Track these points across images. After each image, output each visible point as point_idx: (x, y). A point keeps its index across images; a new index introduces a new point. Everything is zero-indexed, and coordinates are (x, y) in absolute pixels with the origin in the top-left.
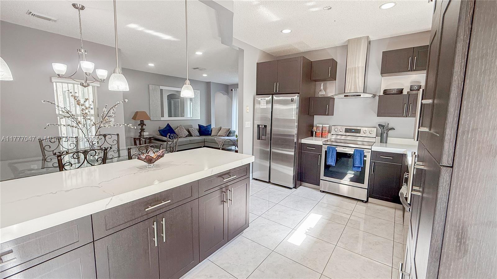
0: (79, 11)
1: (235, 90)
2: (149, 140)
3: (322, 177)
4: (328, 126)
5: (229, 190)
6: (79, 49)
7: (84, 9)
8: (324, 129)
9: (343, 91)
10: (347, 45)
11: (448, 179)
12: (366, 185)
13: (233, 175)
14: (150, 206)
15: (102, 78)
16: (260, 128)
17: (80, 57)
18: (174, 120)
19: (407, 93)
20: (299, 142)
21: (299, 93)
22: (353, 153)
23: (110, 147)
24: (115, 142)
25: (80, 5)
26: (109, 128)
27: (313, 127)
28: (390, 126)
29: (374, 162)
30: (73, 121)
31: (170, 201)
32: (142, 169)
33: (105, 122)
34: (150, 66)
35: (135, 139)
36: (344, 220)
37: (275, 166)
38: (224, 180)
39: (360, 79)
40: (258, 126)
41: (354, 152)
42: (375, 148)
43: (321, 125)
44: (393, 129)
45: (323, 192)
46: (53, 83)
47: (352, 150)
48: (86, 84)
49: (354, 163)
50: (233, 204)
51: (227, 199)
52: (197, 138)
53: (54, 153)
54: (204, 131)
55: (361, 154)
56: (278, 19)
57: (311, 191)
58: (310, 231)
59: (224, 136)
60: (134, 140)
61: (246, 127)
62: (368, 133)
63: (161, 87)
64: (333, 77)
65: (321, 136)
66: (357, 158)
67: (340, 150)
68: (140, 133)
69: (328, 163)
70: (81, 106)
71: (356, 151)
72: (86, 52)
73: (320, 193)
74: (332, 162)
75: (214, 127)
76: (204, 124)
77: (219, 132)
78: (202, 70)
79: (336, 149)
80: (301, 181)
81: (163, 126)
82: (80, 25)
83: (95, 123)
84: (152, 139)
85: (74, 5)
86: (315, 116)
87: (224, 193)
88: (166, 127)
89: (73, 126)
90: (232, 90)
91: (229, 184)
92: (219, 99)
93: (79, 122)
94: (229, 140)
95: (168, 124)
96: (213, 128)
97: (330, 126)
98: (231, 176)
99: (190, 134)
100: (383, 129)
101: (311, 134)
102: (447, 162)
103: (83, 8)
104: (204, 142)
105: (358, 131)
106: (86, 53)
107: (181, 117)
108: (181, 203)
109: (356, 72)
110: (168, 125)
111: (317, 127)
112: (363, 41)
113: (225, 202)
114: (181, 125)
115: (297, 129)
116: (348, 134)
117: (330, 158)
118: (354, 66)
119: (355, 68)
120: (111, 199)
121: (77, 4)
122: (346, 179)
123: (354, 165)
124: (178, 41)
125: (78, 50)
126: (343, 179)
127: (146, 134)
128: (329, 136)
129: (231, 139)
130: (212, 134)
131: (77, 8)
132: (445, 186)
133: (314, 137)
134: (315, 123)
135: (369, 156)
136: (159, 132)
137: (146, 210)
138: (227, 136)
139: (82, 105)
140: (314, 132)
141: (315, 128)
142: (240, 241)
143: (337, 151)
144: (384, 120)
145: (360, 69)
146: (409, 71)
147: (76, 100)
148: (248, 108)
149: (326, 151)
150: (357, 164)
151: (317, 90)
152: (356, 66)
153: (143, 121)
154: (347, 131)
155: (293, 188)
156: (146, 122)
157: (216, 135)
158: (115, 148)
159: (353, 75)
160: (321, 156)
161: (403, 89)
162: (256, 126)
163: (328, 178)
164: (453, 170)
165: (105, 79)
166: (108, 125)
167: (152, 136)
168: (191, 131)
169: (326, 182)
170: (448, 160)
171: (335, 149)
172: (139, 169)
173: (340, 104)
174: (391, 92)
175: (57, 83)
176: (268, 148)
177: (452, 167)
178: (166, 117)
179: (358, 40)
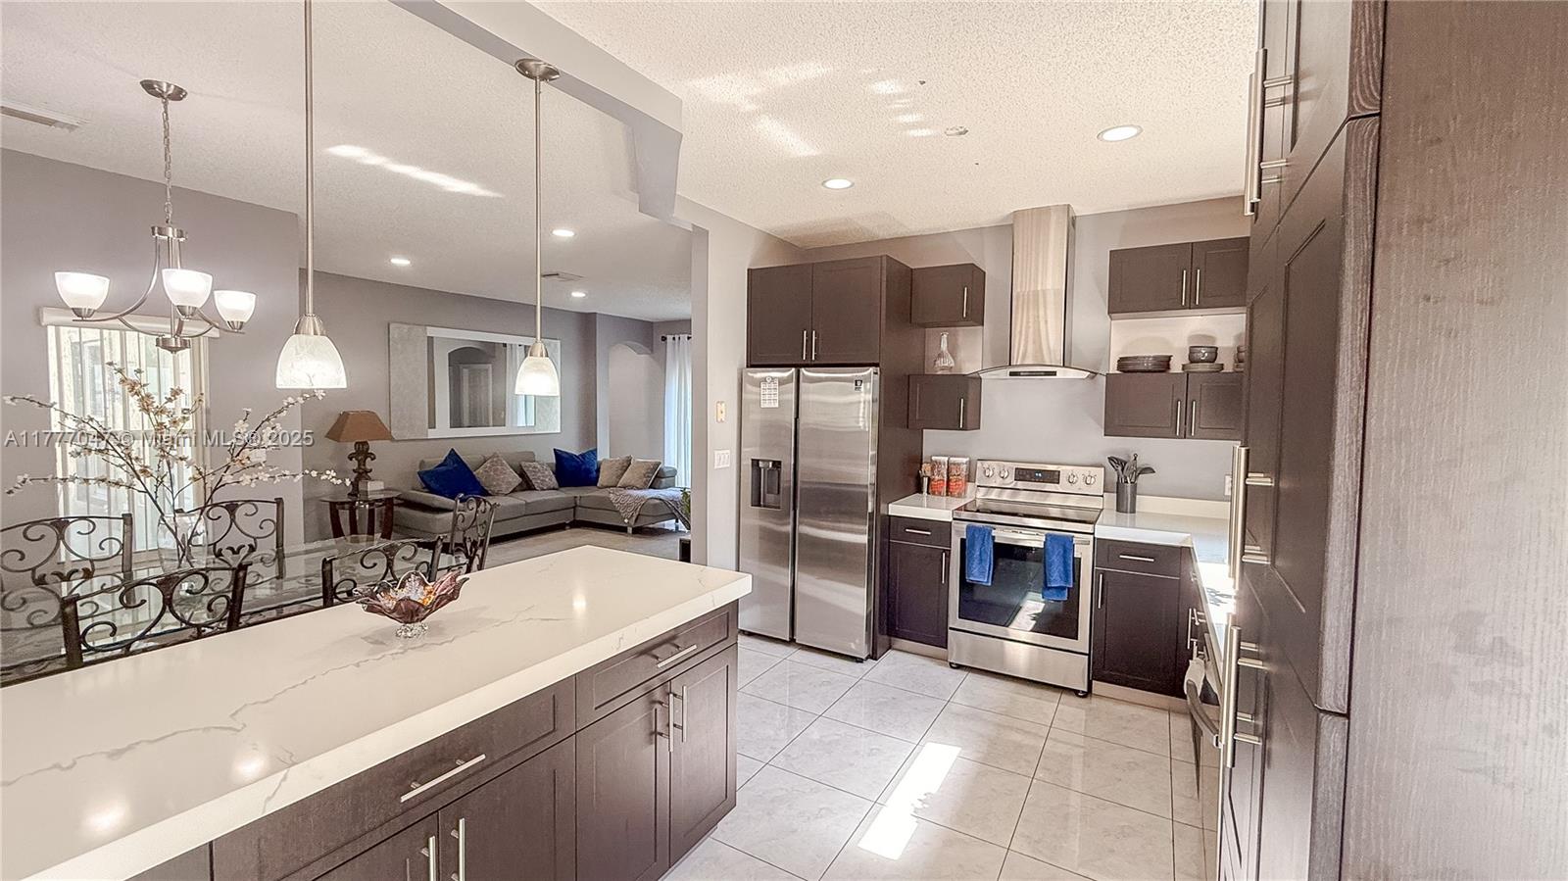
0: (165, 105)
1: (674, 338)
2: (384, 507)
3: (954, 620)
4: (965, 460)
5: (675, 695)
6: (159, 228)
7: (181, 99)
8: (954, 472)
9: (1004, 358)
10: (1012, 225)
11: (1340, 748)
12: (1082, 642)
13: (685, 642)
14: (415, 781)
15: (235, 320)
16: (760, 469)
17: (162, 257)
18: (472, 441)
19: (1183, 369)
20: (883, 511)
21: (876, 365)
22: (1042, 546)
23: (250, 546)
24: (270, 527)
25: (169, 86)
26: (253, 485)
27: (921, 464)
28: (1141, 463)
29: (1104, 573)
30: (121, 466)
31: (483, 757)
32: (382, 643)
33: (239, 466)
34: (395, 265)
35: (334, 507)
36: (1026, 760)
37: (810, 585)
38: (659, 666)
39: (1049, 325)
40: (755, 463)
41: (1045, 543)
42: (1104, 531)
43: (947, 459)
44: (1149, 470)
45: (959, 667)
46: (46, 326)
47: (1037, 537)
48: (179, 340)
49: (1046, 577)
50: (685, 740)
51: (668, 725)
52: (549, 495)
53: (37, 577)
54: (574, 470)
55: (1065, 551)
56: (813, 152)
57: (924, 665)
58: (926, 806)
59: (638, 489)
60: (331, 509)
61: (716, 467)
62: (1081, 483)
63: (431, 332)
64: (976, 317)
65: (947, 492)
66: (1055, 560)
67: (1003, 536)
68: (355, 485)
69: (970, 578)
70: (156, 414)
71: (1051, 539)
72: (182, 237)
73: (948, 670)
74: (980, 575)
75: (608, 457)
76: (573, 448)
77: (623, 474)
78: (573, 279)
79: (994, 533)
80: (889, 634)
81: (436, 458)
82: (167, 148)
83: (202, 470)
84: (395, 501)
85: (148, 86)
86: (924, 430)
87: (658, 706)
88: (445, 460)
89: (117, 484)
90: (664, 339)
91: (672, 674)
92: (622, 367)
93: (144, 472)
94: (658, 501)
95: (453, 453)
96: (604, 460)
97: (970, 462)
98: (678, 647)
99: (528, 484)
100: (1123, 470)
101: (916, 485)
102: (1335, 702)
103: (179, 94)
104: (574, 508)
105: (1052, 477)
106: (182, 240)
107: (494, 426)
108: (517, 759)
109: (1038, 305)
110: (453, 455)
111: (934, 465)
112: (1053, 218)
113: (661, 734)
114: (495, 455)
115: (874, 468)
116: (1020, 485)
117: (976, 561)
118: (1032, 289)
119: (1036, 293)
120: (285, 778)
121: (157, 83)
122: (1023, 624)
123: (1045, 583)
124: (498, 198)
125: (153, 228)
126: (1012, 626)
127: (374, 488)
128: (968, 491)
129: (662, 497)
130: (602, 481)
131: (159, 95)
132: (1334, 766)
133: (925, 493)
134: (926, 454)
135: (1084, 553)
136: (422, 479)
137: (404, 799)
138: (650, 487)
139: (161, 411)
140: (926, 480)
141: (926, 468)
142: (706, 859)
143: (996, 541)
144: (1123, 445)
145: (1050, 298)
146: (1184, 308)
147: (137, 394)
148: (722, 407)
149: (963, 541)
150: (1056, 580)
151: (931, 353)
152: (1039, 288)
153: (366, 443)
154: (1022, 475)
155: (867, 658)
156: (374, 446)
157: (613, 484)
158: (267, 548)
159: (1031, 313)
160: (948, 556)
161: (1170, 357)
162: (747, 463)
163: (968, 624)
164: (1349, 723)
165: (245, 321)
166: (248, 477)
167: (396, 494)
168: (531, 471)
169: (965, 637)
170: (1336, 695)
171: (990, 533)
172: (371, 646)
173: (998, 396)
174: (1139, 364)
175: (62, 328)
176: (789, 523)
177: (1347, 716)
178: (443, 429)
179: (1042, 212)
